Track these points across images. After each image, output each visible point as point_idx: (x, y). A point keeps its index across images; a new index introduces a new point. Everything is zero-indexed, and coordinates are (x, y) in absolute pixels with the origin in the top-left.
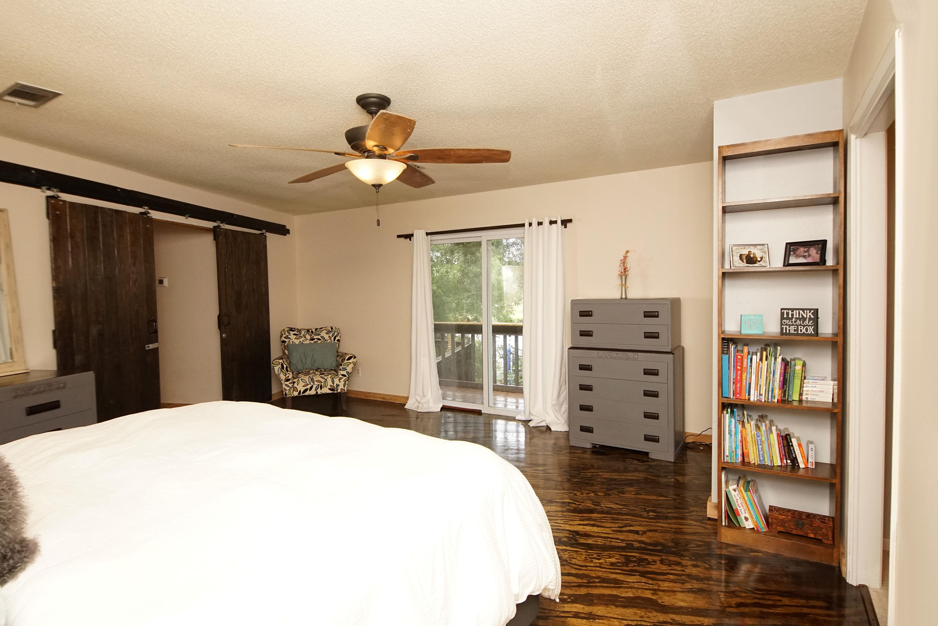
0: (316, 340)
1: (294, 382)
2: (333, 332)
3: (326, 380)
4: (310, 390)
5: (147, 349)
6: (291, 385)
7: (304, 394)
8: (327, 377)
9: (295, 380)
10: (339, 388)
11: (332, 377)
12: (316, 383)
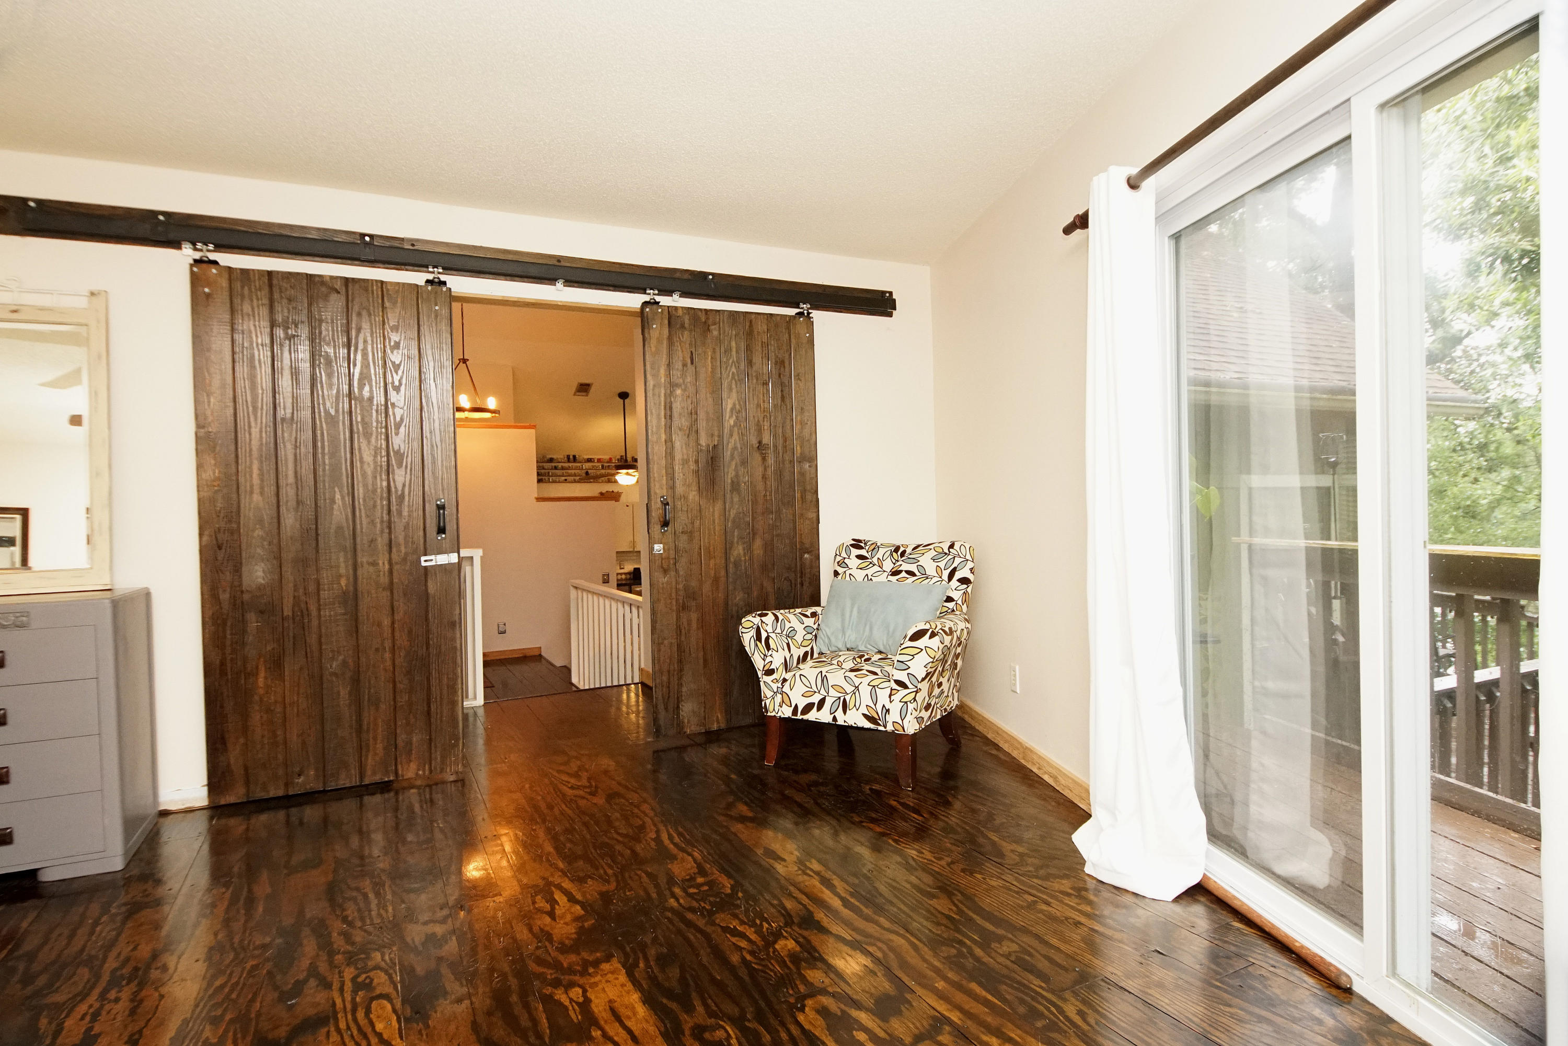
0: (903, 574)
1: (785, 680)
2: (950, 557)
3: (857, 688)
4: (819, 709)
5: (424, 564)
6: (774, 686)
7: (805, 717)
8: (860, 680)
9: (788, 676)
10: (890, 718)
11: (872, 684)
12: (832, 692)
